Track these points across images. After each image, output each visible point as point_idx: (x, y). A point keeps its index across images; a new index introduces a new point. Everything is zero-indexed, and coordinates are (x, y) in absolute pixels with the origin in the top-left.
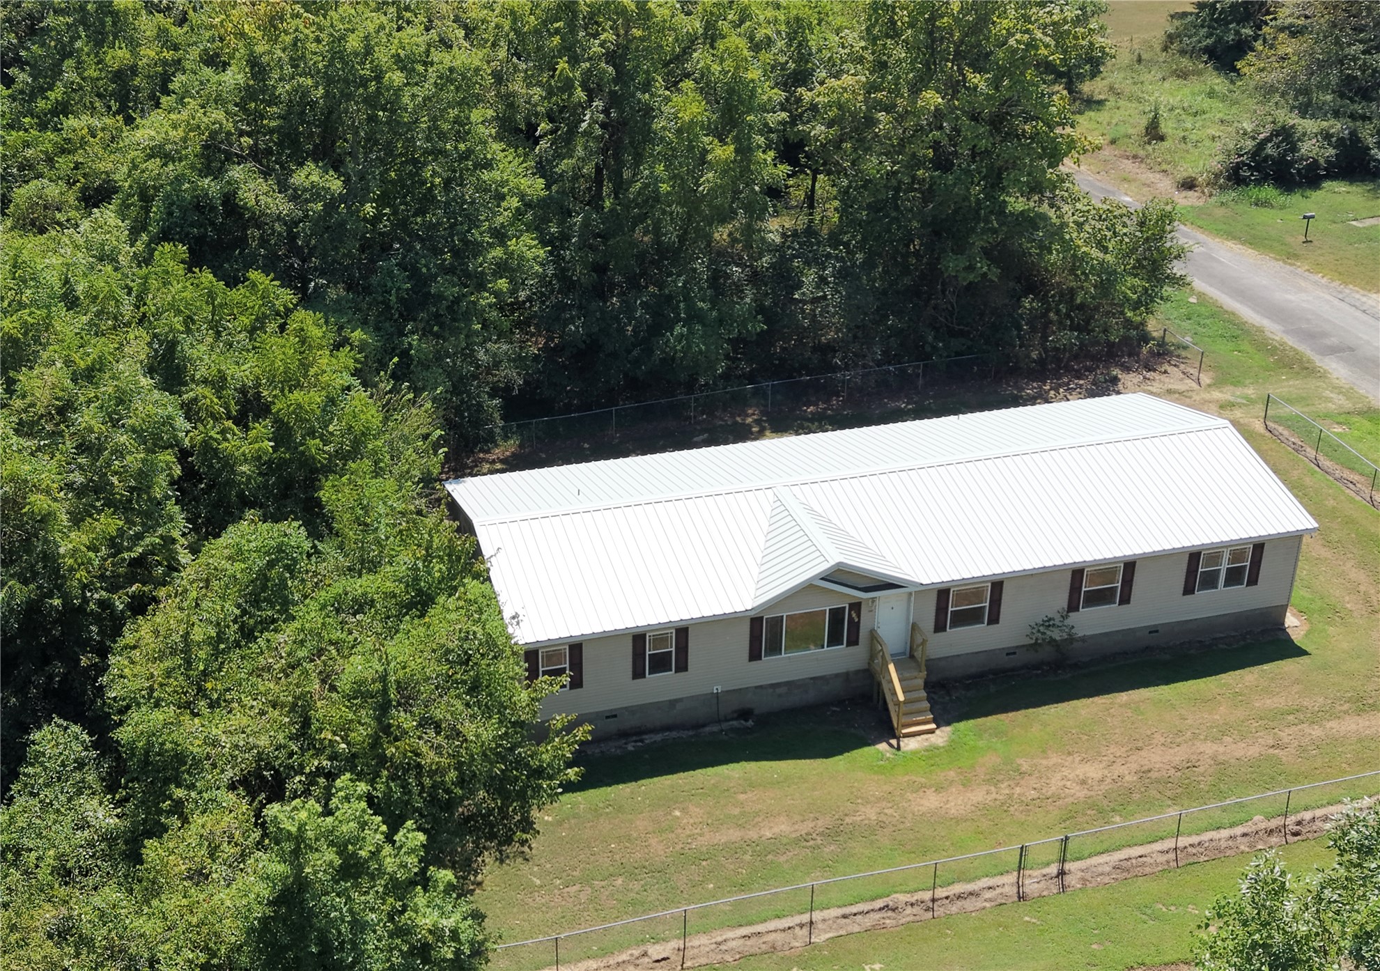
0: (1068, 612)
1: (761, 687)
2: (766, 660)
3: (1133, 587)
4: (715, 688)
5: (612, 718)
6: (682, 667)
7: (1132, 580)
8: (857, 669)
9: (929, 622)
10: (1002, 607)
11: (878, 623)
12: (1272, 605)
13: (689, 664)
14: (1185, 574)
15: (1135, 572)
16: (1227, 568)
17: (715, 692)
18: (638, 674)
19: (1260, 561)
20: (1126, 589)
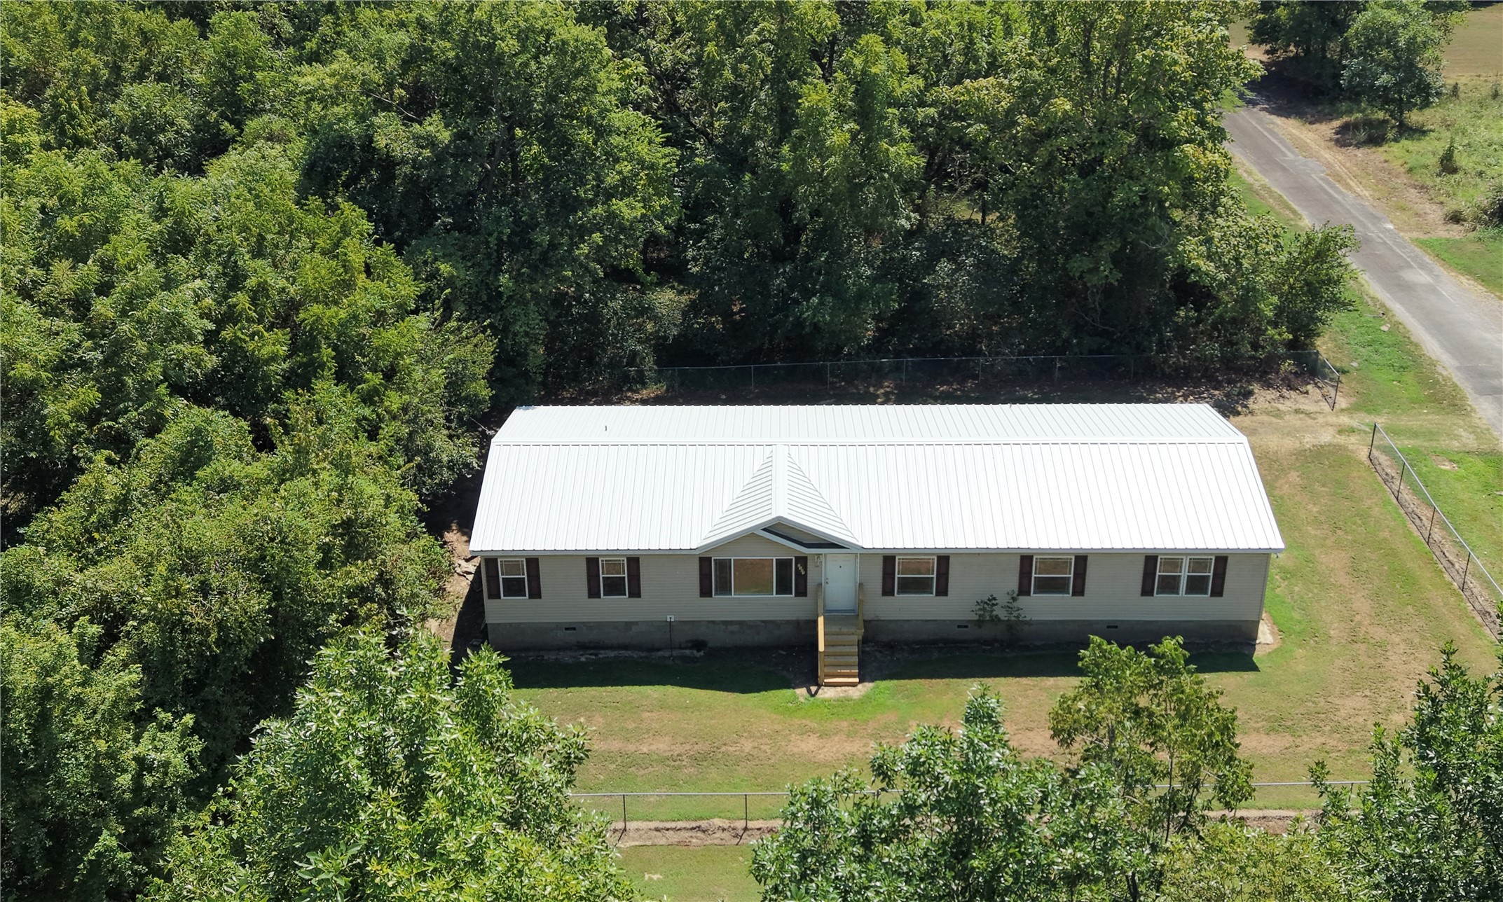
0: (1018, 595)
1: (713, 622)
2: (717, 598)
3: (1087, 581)
4: (669, 617)
5: (571, 630)
6: (635, 593)
7: (1084, 573)
8: (807, 618)
9: (877, 584)
10: (949, 581)
11: (826, 579)
12: (1241, 619)
13: (642, 591)
14: (1142, 575)
15: (1088, 566)
16: (1188, 576)
17: (668, 620)
18: (593, 594)
19: (1224, 574)
20: (1079, 581)
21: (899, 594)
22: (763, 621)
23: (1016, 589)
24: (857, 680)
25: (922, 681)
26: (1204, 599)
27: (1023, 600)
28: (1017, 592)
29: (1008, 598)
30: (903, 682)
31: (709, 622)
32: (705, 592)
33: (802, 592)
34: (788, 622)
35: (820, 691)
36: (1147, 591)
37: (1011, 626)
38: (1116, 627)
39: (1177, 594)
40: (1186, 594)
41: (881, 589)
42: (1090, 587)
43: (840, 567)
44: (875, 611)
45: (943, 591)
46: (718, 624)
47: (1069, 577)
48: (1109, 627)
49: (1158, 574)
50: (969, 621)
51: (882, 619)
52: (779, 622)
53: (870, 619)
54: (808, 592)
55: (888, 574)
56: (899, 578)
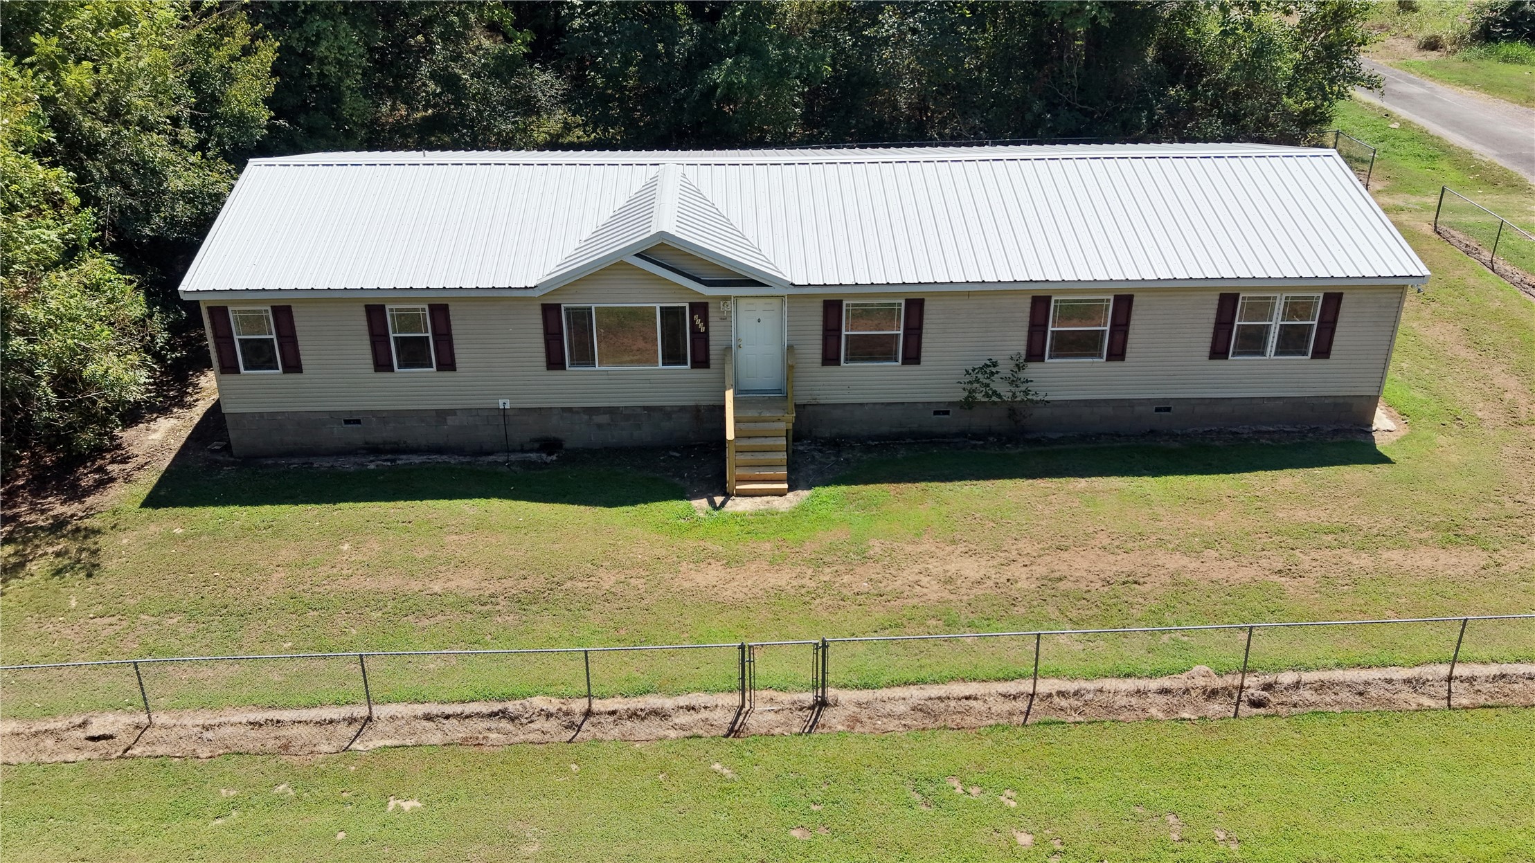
0: (1027, 360)
1: (570, 410)
2: (573, 372)
3: (1130, 336)
4: (501, 402)
5: (354, 423)
6: (447, 363)
7: (1127, 324)
8: (711, 403)
9: (814, 348)
10: (923, 340)
11: (738, 340)
12: (1352, 394)
13: (457, 361)
14: (1213, 326)
15: (1133, 313)
16: (1281, 325)
17: (502, 407)
18: (382, 365)
19: (1335, 321)
20: (1118, 337)
21: (847, 361)
22: (645, 408)
23: (1023, 353)
24: (785, 486)
25: (885, 486)
26: (1301, 363)
27: (1033, 370)
28: (1024, 357)
29: (1012, 365)
30: (855, 488)
31: (564, 409)
32: (555, 362)
33: (701, 362)
34: (682, 409)
35: (729, 503)
36: (1218, 351)
37: (1014, 410)
38: (1168, 409)
39: (1263, 354)
40: (1276, 354)
41: (820, 356)
42: (1134, 346)
43: (759, 321)
44: (811, 390)
45: (913, 357)
46: (578, 413)
47: (1104, 331)
48: (1157, 410)
49: (1237, 323)
50: (951, 404)
51: (822, 402)
52: (669, 409)
53: (805, 402)
54: (711, 362)
55: (831, 331)
56: (847, 336)
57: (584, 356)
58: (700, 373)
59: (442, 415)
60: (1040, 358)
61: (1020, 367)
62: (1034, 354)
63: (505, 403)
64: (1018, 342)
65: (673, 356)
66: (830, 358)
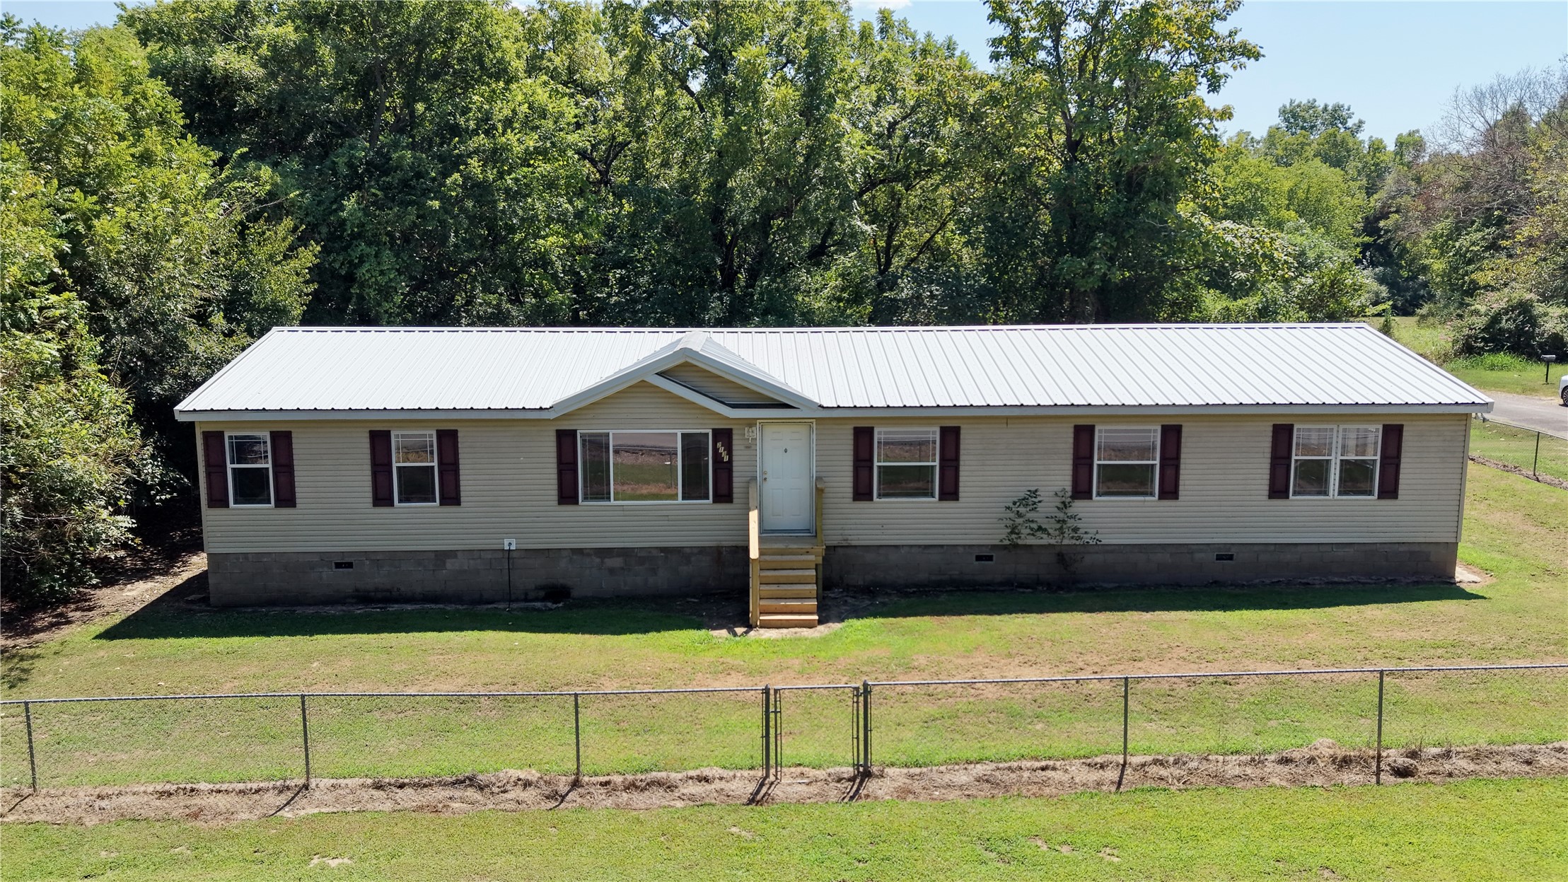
0: (1073, 497)
2: (587, 507)
3: (1182, 472)
4: (506, 542)
5: (345, 567)
6: (452, 497)
7: (1178, 458)
8: (734, 544)
9: (843, 480)
10: (961, 473)
11: (764, 473)
12: (1428, 540)
13: (462, 494)
14: (1269, 461)
15: (1183, 445)
16: (1341, 460)
17: (507, 548)
18: (382, 498)
19: (1398, 456)
20: (1170, 472)
21: (880, 496)
22: (662, 546)
23: (1069, 489)
24: (816, 618)
26: (1369, 502)
27: (1079, 507)
28: (1070, 494)
29: (1057, 502)
31: (576, 547)
32: (567, 496)
33: (724, 495)
34: (702, 550)
36: (1278, 490)
37: (1063, 555)
38: (1230, 557)
39: (1326, 493)
40: (1340, 493)
41: (851, 490)
42: (1187, 482)
43: (786, 451)
44: (842, 529)
45: (950, 492)
46: (589, 555)
47: (1153, 466)
48: (1219, 558)
49: (1294, 457)
50: (994, 547)
51: (854, 543)
52: (688, 551)
53: (835, 543)
54: (735, 496)
55: (862, 461)
56: (879, 467)
57: (599, 492)
58: (723, 509)
59: (441, 557)
60: (1087, 495)
61: (1065, 505)
62: (1081, 490)
63: (510, 543)
64: (1060, 477)
65: (693, 488)
66: (862, 493)
